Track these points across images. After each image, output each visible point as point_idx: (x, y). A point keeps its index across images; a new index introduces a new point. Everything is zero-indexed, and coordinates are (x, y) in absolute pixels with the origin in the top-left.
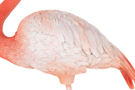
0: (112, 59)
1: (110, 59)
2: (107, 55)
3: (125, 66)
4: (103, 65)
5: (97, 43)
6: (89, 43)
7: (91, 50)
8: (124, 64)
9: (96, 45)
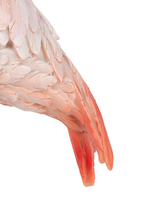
0: (58, 79)
1: (52, 80)
2: (47, 64)
3: (85, 108)
4: (30, 91)
5: (29, 25)
6: (11, 13)
7: (12, 31)
8: (82, 103)
9: (27, 27)
